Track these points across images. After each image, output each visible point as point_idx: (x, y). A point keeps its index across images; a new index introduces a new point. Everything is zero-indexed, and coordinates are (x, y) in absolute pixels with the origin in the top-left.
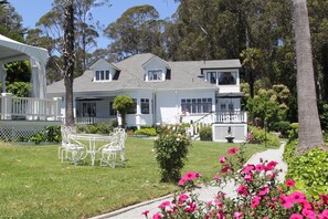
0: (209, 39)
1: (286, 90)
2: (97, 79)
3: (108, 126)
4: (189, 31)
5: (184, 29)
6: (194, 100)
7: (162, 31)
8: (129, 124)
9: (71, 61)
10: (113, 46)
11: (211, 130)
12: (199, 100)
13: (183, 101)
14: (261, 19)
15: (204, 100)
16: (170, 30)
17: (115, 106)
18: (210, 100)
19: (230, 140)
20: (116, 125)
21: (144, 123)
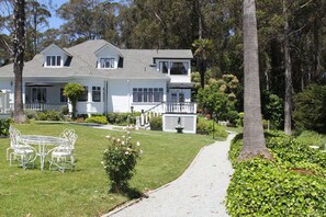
0: (163, 26)
1: (235, 80)
2: (49, 64)
3: (58, 114)
4: (143, 16)
5: (138, 15)
6: (145, 90)
7: (117, 15)
8: (80, 112)
9: (21, 48)
10: (65, 27)
11: (161, 120)
12: (151, 89)
13: (135, 90)
14: (214, 10)
15: (156, 89)
16: (124, 15)
17: (65, 93)
18: (161, 90)
19: (180, 130)
20: (66, 112)
21: (95, 111)
